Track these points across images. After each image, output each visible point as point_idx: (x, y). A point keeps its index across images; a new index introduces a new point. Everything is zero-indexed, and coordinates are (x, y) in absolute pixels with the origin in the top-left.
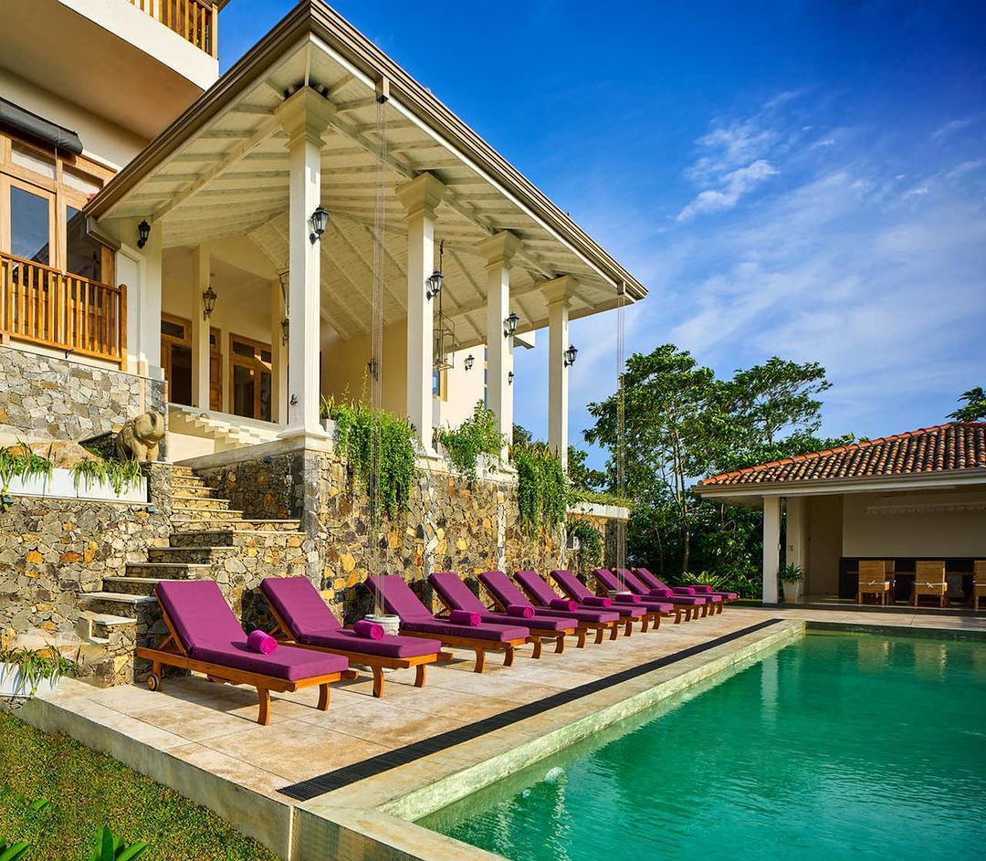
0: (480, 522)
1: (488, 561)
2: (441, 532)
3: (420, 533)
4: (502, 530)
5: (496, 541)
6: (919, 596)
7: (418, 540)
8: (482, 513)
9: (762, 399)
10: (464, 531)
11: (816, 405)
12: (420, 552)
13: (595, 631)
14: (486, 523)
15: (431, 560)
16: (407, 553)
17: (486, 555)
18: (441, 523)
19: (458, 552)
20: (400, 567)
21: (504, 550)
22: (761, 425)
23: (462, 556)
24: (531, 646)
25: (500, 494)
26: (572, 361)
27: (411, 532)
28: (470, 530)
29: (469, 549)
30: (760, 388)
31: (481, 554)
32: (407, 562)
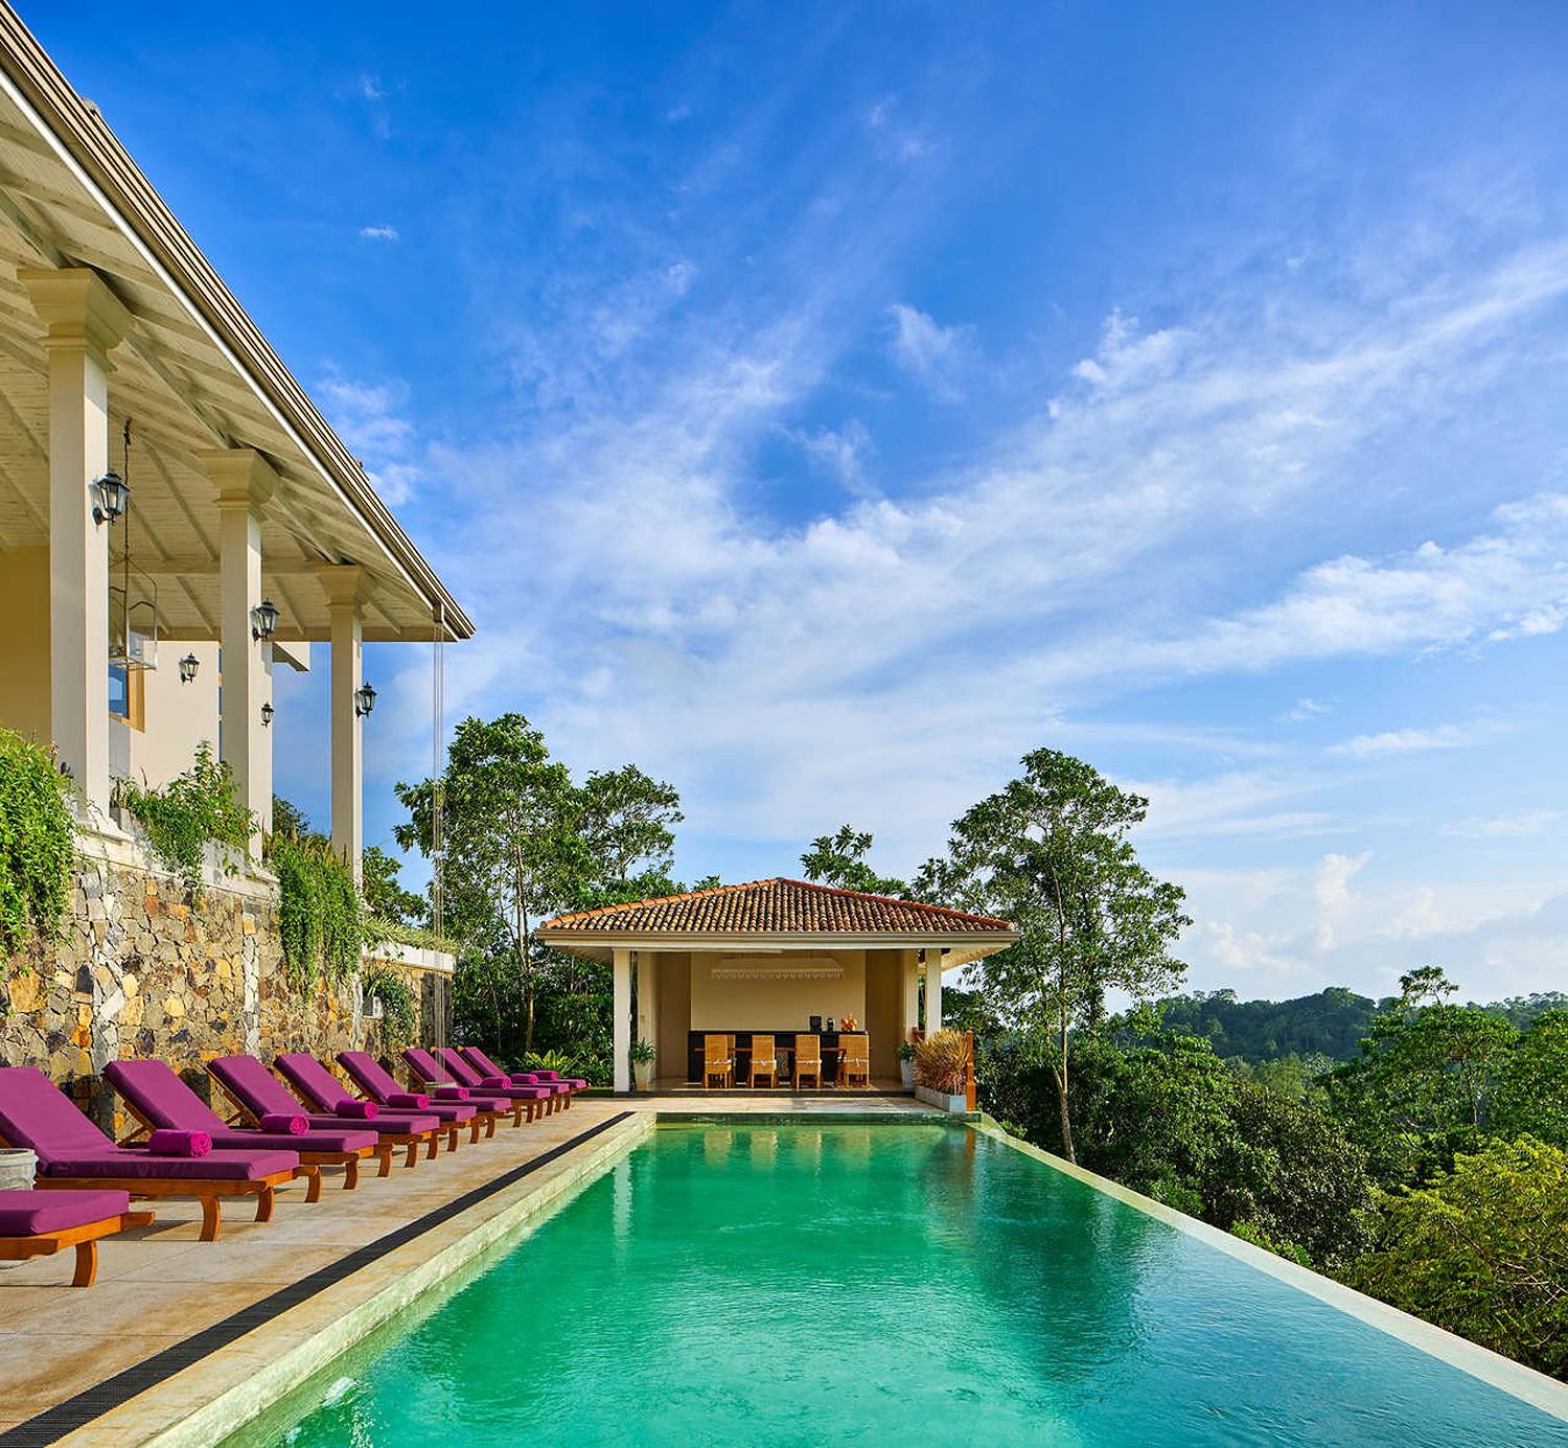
0: (210, 966)
1: (226, 1037)
2: (130, 981)
3: (85, 982)
4: (253, 983)
5: (242, 1002)
6: (756, 1076)
7: (79, 996)
8: (215, 951)
9: (616, 819)
10: (179, 983)
11: (669, 839)
12: (85, 1020)
13: (405, 1148)
14: (222, 968)
15: (110, 1035)
16: (53, 1022)
17: (223, 1026)
18: (132, 964)
19: (168, 1021)
20: (39, 1050)
21: (256, 1017)
22: (614, 854)
23: (175, 1028)
24: (303, 1182)
25: (248, 918)
26: (368, 709)
27: (64, 980)
28: (190, 980)
29: (190, 1013)
30: (614, 805)
31: (212, 1025)
32: (55, 1040)
